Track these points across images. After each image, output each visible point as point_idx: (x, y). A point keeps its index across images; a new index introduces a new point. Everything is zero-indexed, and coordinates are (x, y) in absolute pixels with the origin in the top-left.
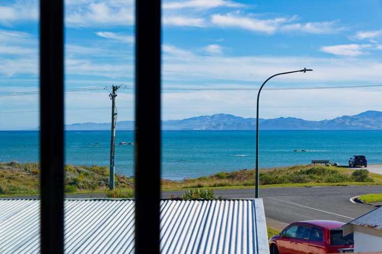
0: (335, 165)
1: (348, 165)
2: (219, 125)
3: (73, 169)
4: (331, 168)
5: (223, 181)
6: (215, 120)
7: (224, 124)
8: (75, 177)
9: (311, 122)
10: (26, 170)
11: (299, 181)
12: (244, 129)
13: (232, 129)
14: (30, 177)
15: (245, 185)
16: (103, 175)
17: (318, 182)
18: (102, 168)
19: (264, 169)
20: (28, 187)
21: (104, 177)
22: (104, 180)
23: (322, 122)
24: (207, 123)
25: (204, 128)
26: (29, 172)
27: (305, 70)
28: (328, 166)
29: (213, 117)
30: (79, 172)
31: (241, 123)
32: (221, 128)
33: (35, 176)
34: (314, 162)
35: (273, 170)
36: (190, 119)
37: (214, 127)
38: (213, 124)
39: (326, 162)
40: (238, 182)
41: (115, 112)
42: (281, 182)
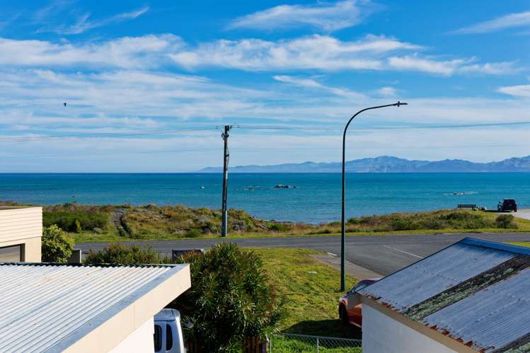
0: (483, 209)
1: (497, 209)
2: (382, 167)
3: (209, 212)
4: (478, 213)
5: (357, 227)
6: (379, 162)
7: (389, 167)
8: (209, 221)
9: (478, 164)
10: (161, 213)
11: (435, 227)
12: (408, 172)
13: (395, 172)
14: (164, 221)
15: (375, 231)
16: (239, 218)
17: (456, 228)
18: (239, 212)
19: (407, 213)
20: (160, 231)
21: (239, 221)
22: (239, 224)
23: (490, 164)
24: (370, 165)
25: (367, 171)
26: (164, 215)
27: (399, 104)
28: (475, 210)
29: (376, 159)
30: (215, 215)
31: (405, 166)
32: (385, 171)
33: (168, 219)
34: (460, 206)
35: (414, 215)
36: (354, 161)
37: (377, 170)
38: (377, 166)
39: (473, 207)
40: (368, 228)
41: (227, 154)
42: (415, 228)
